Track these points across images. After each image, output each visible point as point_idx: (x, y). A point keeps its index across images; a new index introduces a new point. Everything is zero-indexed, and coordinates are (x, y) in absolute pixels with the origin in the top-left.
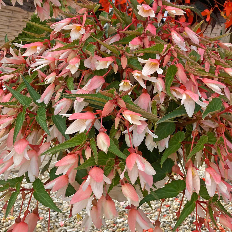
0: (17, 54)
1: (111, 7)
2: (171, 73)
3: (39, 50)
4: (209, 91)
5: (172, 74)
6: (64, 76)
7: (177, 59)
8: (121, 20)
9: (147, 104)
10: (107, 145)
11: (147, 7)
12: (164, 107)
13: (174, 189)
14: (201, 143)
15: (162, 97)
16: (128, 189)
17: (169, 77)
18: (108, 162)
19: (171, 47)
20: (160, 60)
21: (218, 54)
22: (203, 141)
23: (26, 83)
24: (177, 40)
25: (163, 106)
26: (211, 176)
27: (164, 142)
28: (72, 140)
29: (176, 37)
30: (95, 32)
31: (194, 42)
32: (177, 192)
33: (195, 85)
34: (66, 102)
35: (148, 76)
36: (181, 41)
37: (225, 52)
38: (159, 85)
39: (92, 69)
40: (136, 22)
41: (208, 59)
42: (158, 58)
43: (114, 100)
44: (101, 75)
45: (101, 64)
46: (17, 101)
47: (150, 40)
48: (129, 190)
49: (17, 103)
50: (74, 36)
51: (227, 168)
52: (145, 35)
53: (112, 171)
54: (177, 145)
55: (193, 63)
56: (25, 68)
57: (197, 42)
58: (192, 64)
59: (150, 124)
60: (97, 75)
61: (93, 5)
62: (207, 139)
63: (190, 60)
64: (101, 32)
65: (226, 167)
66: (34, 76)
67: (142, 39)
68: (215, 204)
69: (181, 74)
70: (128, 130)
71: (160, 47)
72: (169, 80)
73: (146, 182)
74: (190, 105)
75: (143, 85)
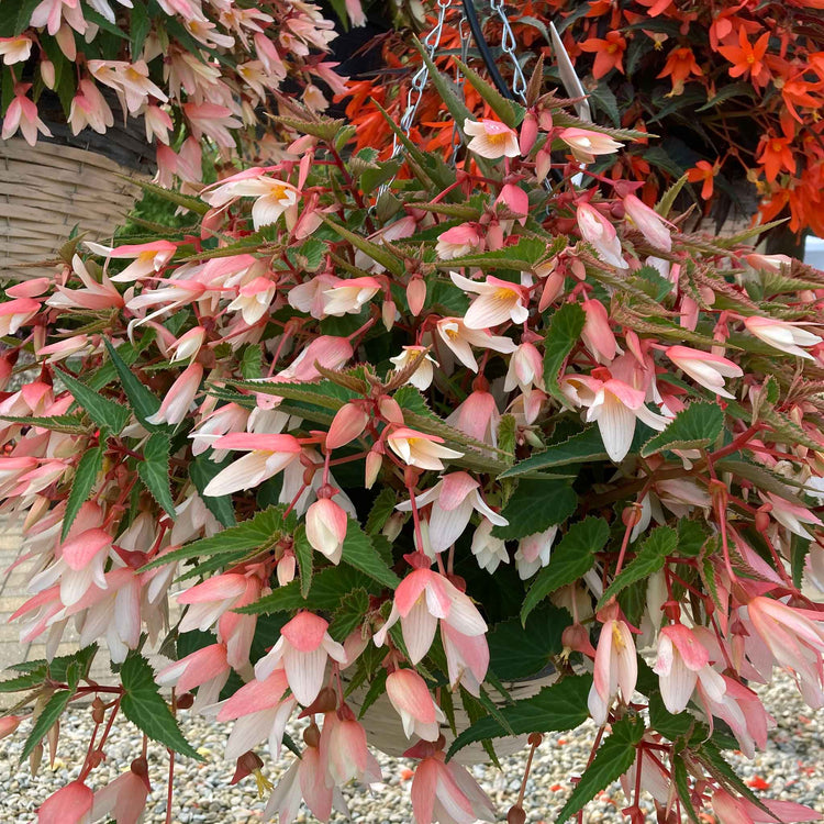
0: (98, 280)
1: (398, 144)
2: (565, 330)
3: (159, 262)
4: (696, 395)
5: (571, 331)
6: (235, 343)
7: (588, 285)
8: (429, 182)
9: (484, 425)
10: (335, 534)
11: (496, 128)
12: (539, 436)
13: (571, 705)
14: (655, 551)
15: (533, 405)
16: (405, 686)
17: (557, 342)
18: (347, 599)
19: (567, 248)
20: (530, 289)
21: (744, 292)
22: (663, 545)
23: (119, 365)
24: (591, 230)
25: (536, 432)
26: (674, 647)
27: (535, 547)
28: (239, 530)
29: (590, 222)
30: (341, 213)
31: (653, 244)
32: (582, 715)
33: (642, 369)
34: (229, 415)
35: (485, 330)
36: (604, 235)
37: (763, 280)
38: (525, 366)
39: (314, 315)
40: (469, 181)
41: (690, 289)
42: (527, 282)
43: (368, 400)
44: (344, 334)
45: (343, 298)
46: (84, 413)
47: (509, 234)
48: (408, 688)
49: (83, 419)
50: (263, 216)
51: (741, 634)
52: (494, 219)
53: (359, 627)
54: (581, 560)
55: (637, 299)
56: (118, 321)
57: (664, 243)
58: (634, 300)
59: (494, 493)
60: (331, 335)
61: (332, 125)
62: (675, 540)
63: (627, 287)
64: (358, 211)
65: (737, 631)
66: (146, 343)
67: (481, 231)
68: (699, 752)
69: (597, 333)
70: (414, 503)
71: (533, 249)
72: (558, 352)
73: (464, 665)
74: (618, 426)
75: (470, 362)
